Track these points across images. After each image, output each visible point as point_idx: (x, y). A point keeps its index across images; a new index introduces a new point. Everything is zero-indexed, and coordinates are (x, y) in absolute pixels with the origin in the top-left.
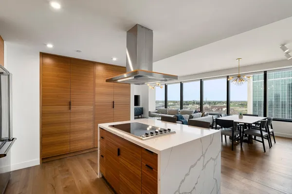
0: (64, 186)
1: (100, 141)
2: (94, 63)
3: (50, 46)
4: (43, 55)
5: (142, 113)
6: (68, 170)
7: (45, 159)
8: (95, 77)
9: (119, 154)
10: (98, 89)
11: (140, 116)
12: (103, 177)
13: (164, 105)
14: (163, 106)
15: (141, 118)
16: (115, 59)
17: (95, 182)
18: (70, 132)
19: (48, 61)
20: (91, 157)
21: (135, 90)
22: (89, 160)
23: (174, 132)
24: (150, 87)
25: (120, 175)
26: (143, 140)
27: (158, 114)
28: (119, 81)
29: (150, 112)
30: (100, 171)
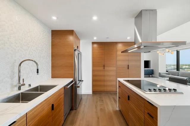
0: (100, 108)
1: (118, 88)
2: (116, 43)
3: (95, 38)
4: (93, 43)
5: (153, 74)
6: (102, 100)
7: (94, 92)
8: (117, 51)
9: (129, 99)
10: (118, 58)
11: (151, 76)
12: (120, 110)
13: (176, 68)
14: (174, 69)
15: (152, 77)
16: (128, 38)
17: (116, 112)
18: (104, 81)
19: (95, 46)
20: (114, 97)
21: (145, 57)
22: (113, 98)
23: (182, 93)
24: (160, 54)
25: (130, 113)
26: (146, 94)
27: (168, 75)
28: (129, 51)
29: (160, 73)
30: (119, 106)
